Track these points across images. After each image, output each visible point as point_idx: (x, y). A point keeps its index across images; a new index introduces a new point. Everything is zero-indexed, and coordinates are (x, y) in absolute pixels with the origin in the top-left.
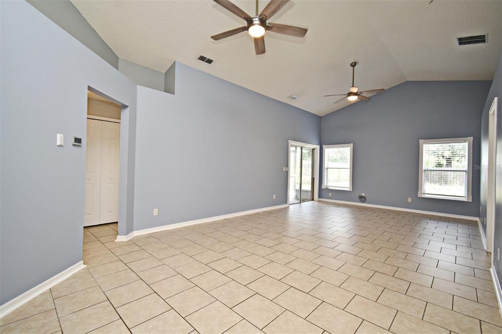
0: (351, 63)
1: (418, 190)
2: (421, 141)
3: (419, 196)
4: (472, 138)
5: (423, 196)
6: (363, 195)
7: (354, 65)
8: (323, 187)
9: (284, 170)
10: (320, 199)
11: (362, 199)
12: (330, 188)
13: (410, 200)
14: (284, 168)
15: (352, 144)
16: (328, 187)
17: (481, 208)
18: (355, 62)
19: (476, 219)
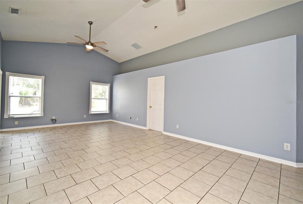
0: (90, 21)
1: (89, 110)
2: (91, 82)
3: (90, 113)
5: (92, 113)
6: (54, 118)
8: (6, 116)
10: (3, 130)
11: (54, 121)
12: (15, 116)
13: (85, 116)
15: (44, 76)
16: (11, 116)
17: (117, 115)
18: (92, 22)
19: (111, 120)
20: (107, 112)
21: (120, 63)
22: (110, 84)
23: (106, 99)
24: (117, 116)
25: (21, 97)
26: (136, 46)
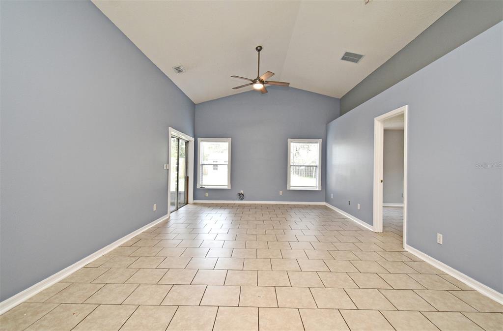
0: (257, 46)
1: (287, 184)
2: (289, 140)
3: (288, 189)
4: (321, 140)
5: (292, 188)
6: (242, 192)
7: (259, 49)
8: (198, 187)
9: (165, 168)
10: (195, 201)
11: (241, 196)
12: (206, 187)
13: (281, 193)
14: (165, 165)
15: (231, 139)
16: (203, 186)
17: (332, 195)
18: (261, 47)
19: (324, 203)
20: (317, 189)
21: (340, 98)
22: (320, 140)
23: (316, 166)
24: (332, 197)
25: (214, 165)
26: (349, 57)
